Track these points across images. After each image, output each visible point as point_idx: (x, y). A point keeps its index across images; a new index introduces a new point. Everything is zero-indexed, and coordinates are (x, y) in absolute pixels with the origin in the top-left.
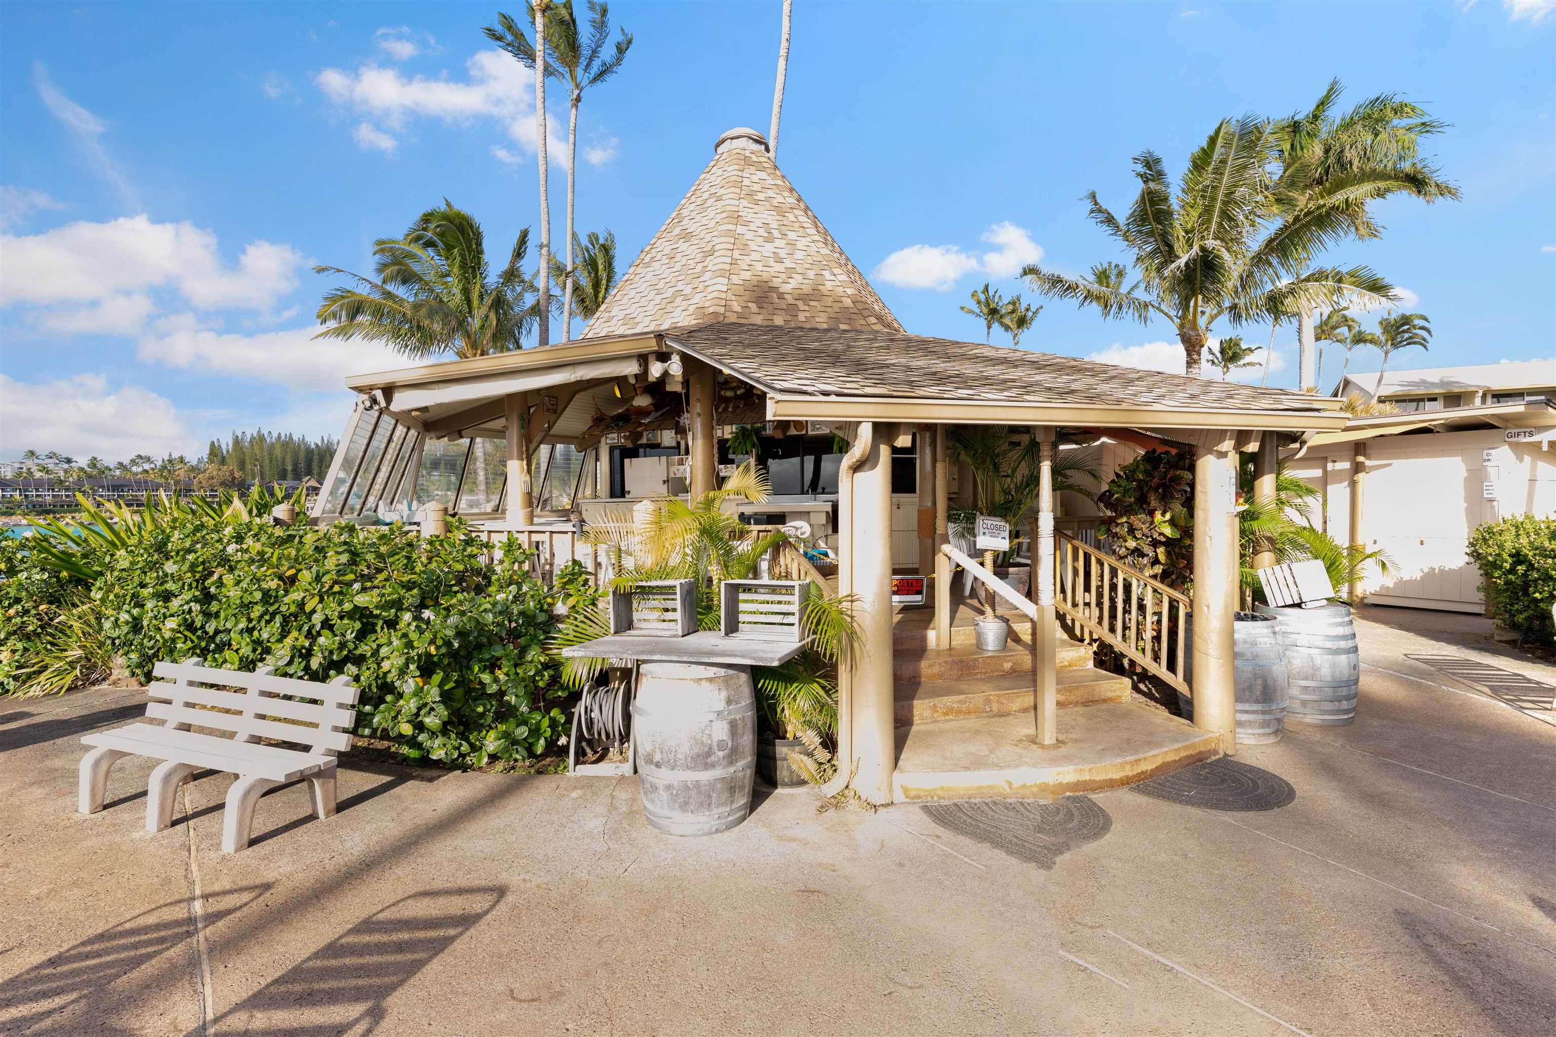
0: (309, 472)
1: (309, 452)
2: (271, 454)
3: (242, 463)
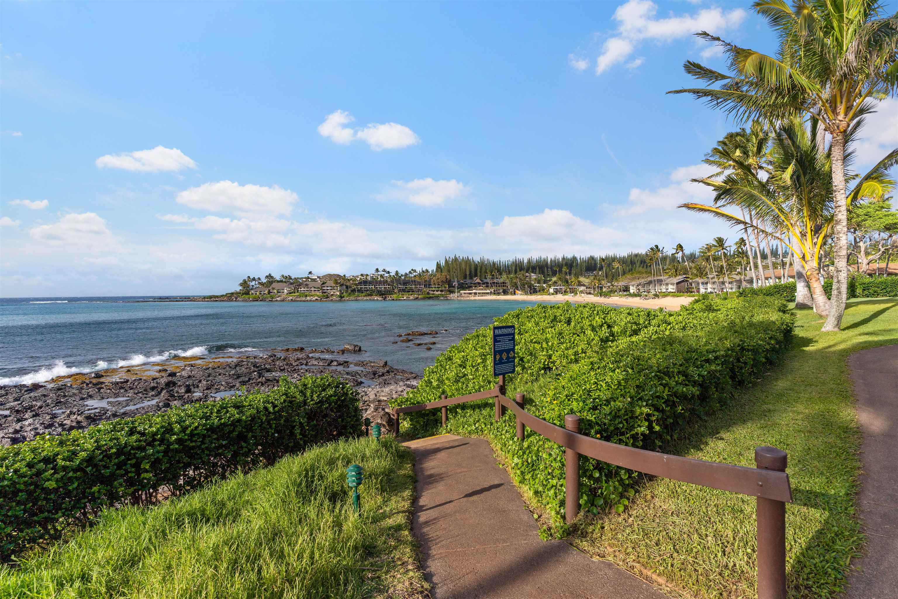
0: (476, 275)
1: (476, 266)
2: (460, 267)
3: (449, 271)
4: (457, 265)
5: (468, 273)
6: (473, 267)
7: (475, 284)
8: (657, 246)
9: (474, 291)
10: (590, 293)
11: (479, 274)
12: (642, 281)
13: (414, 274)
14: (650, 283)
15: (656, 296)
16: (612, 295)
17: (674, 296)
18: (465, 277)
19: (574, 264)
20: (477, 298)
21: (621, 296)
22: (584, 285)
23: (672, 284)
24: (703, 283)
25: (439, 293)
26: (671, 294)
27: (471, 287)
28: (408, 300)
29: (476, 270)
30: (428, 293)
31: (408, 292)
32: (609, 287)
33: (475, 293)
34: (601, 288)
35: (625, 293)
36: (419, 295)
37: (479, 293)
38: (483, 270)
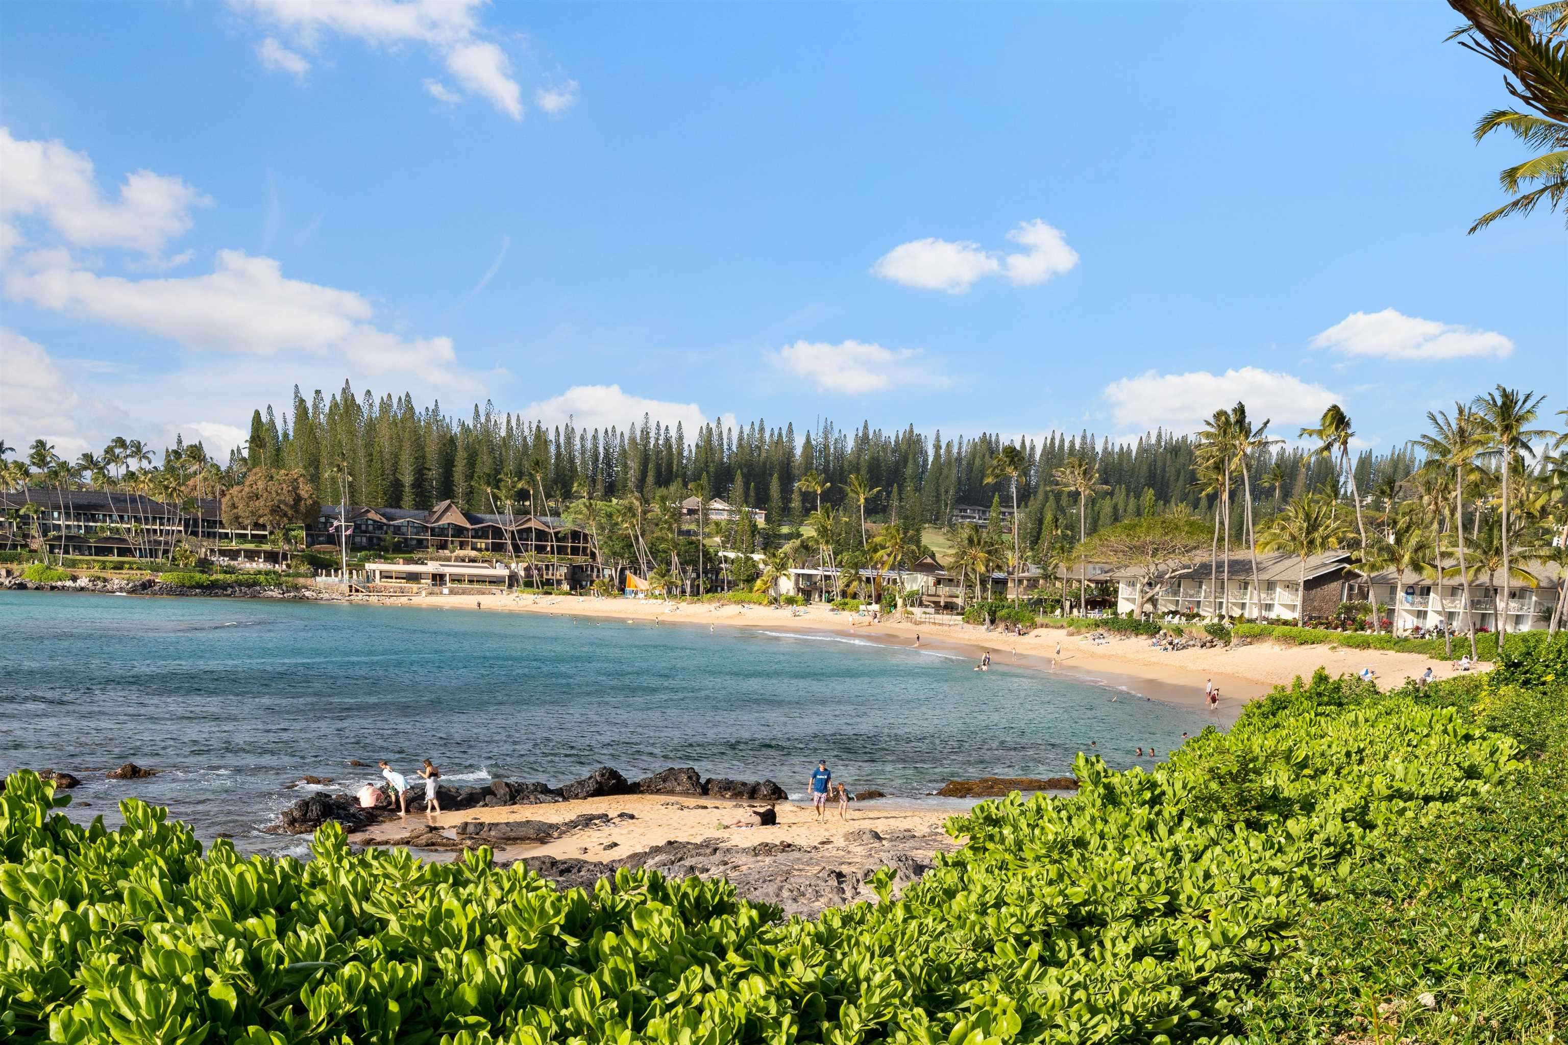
0: (447, 492)
2: (369, 445)
3: (314, 463)
4: (352, 433)
5: (407, 479)
6: (432, 450)
7: (442, 531)
8: (1241, 411)
9: (432, 567)
10: (950, 607)
11: (460, 487)
12: (1172, 564)
13: (134, 464)
14: (1200, 575)
15: (1219, 634)
16: (1040, 619)
17: (1288, 640)
18: (394, 497)
19: (909, 471)
20: (446, 600)
21: (1075, 628)
22: (931, 568)
23: (1290, 585)
24: (1410, 590)
25: (261, 565)
26: (1280, 630)
27: (421, 545)
28: (100, 589)
29: (448, 464)
30: (204, 565)
31: (100, 551)
32: (1033, 583)
33: (439, 579)
34: (1001, 584)
35: (1095, 615)
36: (156, 569)
37: (457, 579)
38: (485, 464)
